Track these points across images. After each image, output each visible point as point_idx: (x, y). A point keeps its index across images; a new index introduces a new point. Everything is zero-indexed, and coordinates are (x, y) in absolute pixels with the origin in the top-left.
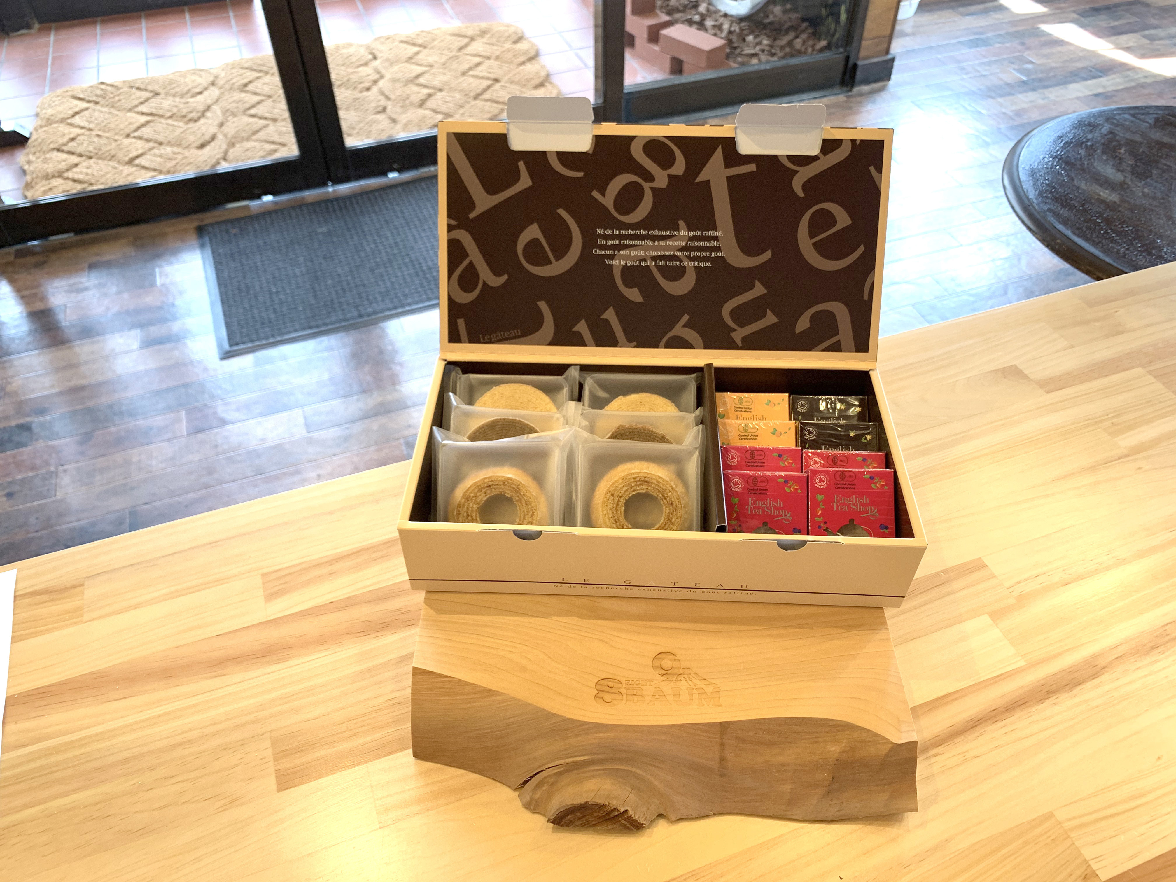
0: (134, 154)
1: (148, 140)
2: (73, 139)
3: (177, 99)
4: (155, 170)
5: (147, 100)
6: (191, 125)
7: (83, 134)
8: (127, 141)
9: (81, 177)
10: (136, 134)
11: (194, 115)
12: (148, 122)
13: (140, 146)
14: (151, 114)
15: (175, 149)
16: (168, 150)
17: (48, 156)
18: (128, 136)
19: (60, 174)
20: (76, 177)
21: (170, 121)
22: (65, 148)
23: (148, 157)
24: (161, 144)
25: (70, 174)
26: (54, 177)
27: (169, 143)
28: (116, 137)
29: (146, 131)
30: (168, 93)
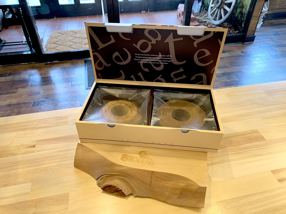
0: (70, 45)
1: (74, 42)
2: (57, 41)
3: (81, 35)
4: (75, 48)
5: (74, 34)
6: (84, 40)
7: (59, 40)
9: (58, 49)
10: (71, 41)
11: (85, 38)
12: (74, 39)
13: (72, 43)
14: (75, 37)
15: (80, 45)
16: (78, 45)
17: (52, 44)
18: (69, 41)
19: (54, 48)
20: (57, 49)
21: (79, 39)
22: (55, 43)
23: (73, 46)
24: (76, 43)
25: (56, 48)
26: (52, 48)
27: (78, 43)
28: (67, 41)
29: (73, 41)
30: (79, 33)
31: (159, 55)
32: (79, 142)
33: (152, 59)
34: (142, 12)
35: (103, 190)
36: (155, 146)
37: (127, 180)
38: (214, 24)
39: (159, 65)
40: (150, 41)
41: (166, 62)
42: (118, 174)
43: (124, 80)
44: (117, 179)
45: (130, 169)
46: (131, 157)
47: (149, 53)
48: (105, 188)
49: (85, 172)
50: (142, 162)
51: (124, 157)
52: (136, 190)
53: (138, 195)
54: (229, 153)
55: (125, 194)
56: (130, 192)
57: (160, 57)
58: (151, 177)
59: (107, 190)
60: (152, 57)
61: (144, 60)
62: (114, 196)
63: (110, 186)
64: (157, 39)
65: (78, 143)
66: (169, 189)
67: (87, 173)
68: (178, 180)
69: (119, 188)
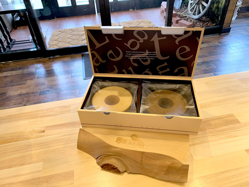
0: (69, 41)
1: (72, 39)
2: (58, 39)
3: (78, 32)
4: (73, 44)
5: (72, 32)
6: (81, 37)
7: (60, 38)
8: (68, 39)
9: (59, 45)
10: (70, 38)
11: (81, 35)
13: (70, 40)
14: (73, 35)
15: (77, 41)
16: (76, 41)
17: (54, 41)
18: (68, 38)
19: (56, 45)
21: (76, 36)
22: (56, 40)
23: (72, 42)
24: (74, 40)
25: (57, 45)
26: (54, 45)
27: (76, 40)
28: (66, 38)
29: (72, 37)
30: (76, 31)
31: (146, 52)
32: (81, 127)
33: (140, 56)
34: (130, 10)
35: (102, 168)
36: (144, 130)
37: (122, 159)
38: (193, 18)
39: (146, 61)
40: (139, 40)
41: (152, 58)
42: (114, 154)
43: (117, 74)
44: (113, 159)
45: (124, 150)
46: (124, 140)
47: (138, 50)
48: (104, 166)
49: (87, 153)
50: (134, 144)
51: (119, 140)
52: (130, 167)
53: (131, 171)
54: (208, 135)
55: (120, 171)
56: (124, 169)
57: (147, 53)
58: (142, 157)
59: (105, 168)
60: (140, 53)
61: (134, 56)
62: (111, 172)
63: (107, 165)
64: (144, 39)
65: (80, 129)
66: (157, 166)
67: (88, 153)
68: (165, 159)
69: (115, 166)
